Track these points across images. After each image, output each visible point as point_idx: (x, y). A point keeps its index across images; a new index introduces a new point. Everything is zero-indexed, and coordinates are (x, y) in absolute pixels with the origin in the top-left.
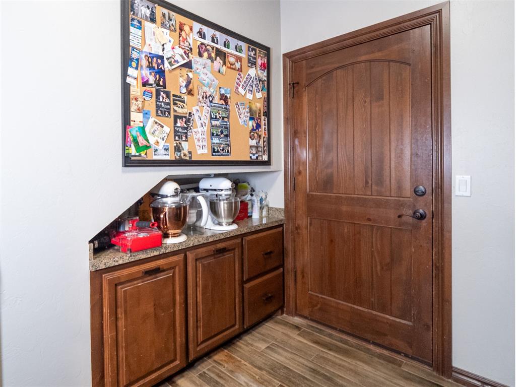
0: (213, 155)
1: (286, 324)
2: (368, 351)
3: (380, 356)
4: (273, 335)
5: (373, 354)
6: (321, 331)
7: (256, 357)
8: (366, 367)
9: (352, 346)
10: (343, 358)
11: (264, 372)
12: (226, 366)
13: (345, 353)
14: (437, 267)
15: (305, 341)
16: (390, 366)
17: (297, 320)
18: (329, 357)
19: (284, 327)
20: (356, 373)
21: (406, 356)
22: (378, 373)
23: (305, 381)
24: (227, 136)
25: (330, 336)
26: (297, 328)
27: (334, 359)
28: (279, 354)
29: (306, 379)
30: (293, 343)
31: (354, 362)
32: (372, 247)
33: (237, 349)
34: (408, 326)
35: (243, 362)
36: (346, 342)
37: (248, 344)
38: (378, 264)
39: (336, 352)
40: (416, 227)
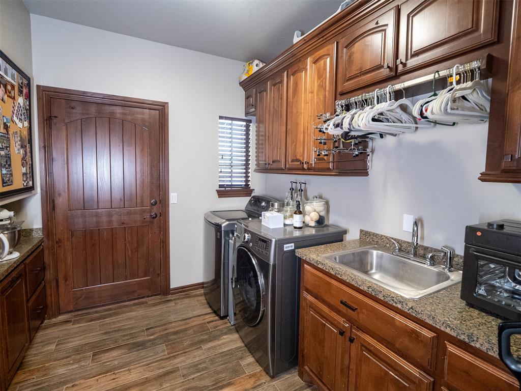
0: (3, 186)
1: (55, 325)
2: (126, 306)
3: (134, 305)
4: (52, 337)
5: (131, 306)
6: (87, 314)
7: (55, 355)
8: (132, 313)
9: (115, 309)
10: (117, 317)
11: (74, 357)
12: (35, 377)
13: (116, 314)
14: (163, 242)
15: (83, 325)
16: (142, 306)
17: (61, 318)
18: (108, 322)
19: (55, 328)
20: (130, 319)
21: (148, 297)
22: (140, 312)
23: (107, 340)
24: (10, 165)
25: (96, 312)
26: (67, 322)
27: (112, 321)
28: (71, 342)
29: (107, 339)
30: (75, 331)
31: (124, 315)
32: (125, 241)
33: (29, 363)
34: (148, 279)
35: (47, 365)
36: (110, 310)
37: (36, 355)
38: (129, 250)
39: (108, 317)
40: (151, 222)
